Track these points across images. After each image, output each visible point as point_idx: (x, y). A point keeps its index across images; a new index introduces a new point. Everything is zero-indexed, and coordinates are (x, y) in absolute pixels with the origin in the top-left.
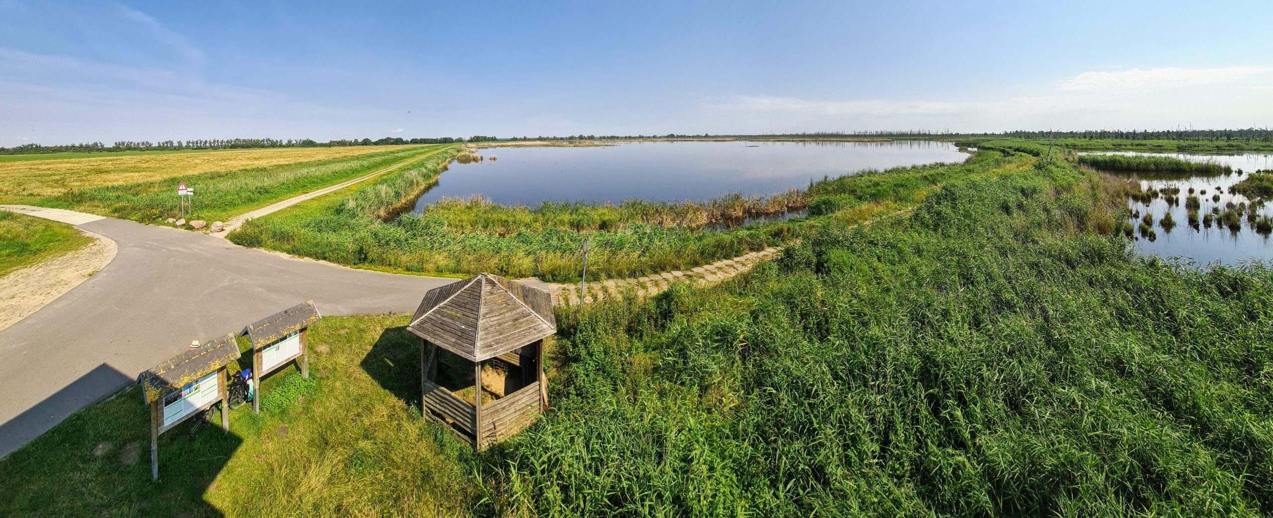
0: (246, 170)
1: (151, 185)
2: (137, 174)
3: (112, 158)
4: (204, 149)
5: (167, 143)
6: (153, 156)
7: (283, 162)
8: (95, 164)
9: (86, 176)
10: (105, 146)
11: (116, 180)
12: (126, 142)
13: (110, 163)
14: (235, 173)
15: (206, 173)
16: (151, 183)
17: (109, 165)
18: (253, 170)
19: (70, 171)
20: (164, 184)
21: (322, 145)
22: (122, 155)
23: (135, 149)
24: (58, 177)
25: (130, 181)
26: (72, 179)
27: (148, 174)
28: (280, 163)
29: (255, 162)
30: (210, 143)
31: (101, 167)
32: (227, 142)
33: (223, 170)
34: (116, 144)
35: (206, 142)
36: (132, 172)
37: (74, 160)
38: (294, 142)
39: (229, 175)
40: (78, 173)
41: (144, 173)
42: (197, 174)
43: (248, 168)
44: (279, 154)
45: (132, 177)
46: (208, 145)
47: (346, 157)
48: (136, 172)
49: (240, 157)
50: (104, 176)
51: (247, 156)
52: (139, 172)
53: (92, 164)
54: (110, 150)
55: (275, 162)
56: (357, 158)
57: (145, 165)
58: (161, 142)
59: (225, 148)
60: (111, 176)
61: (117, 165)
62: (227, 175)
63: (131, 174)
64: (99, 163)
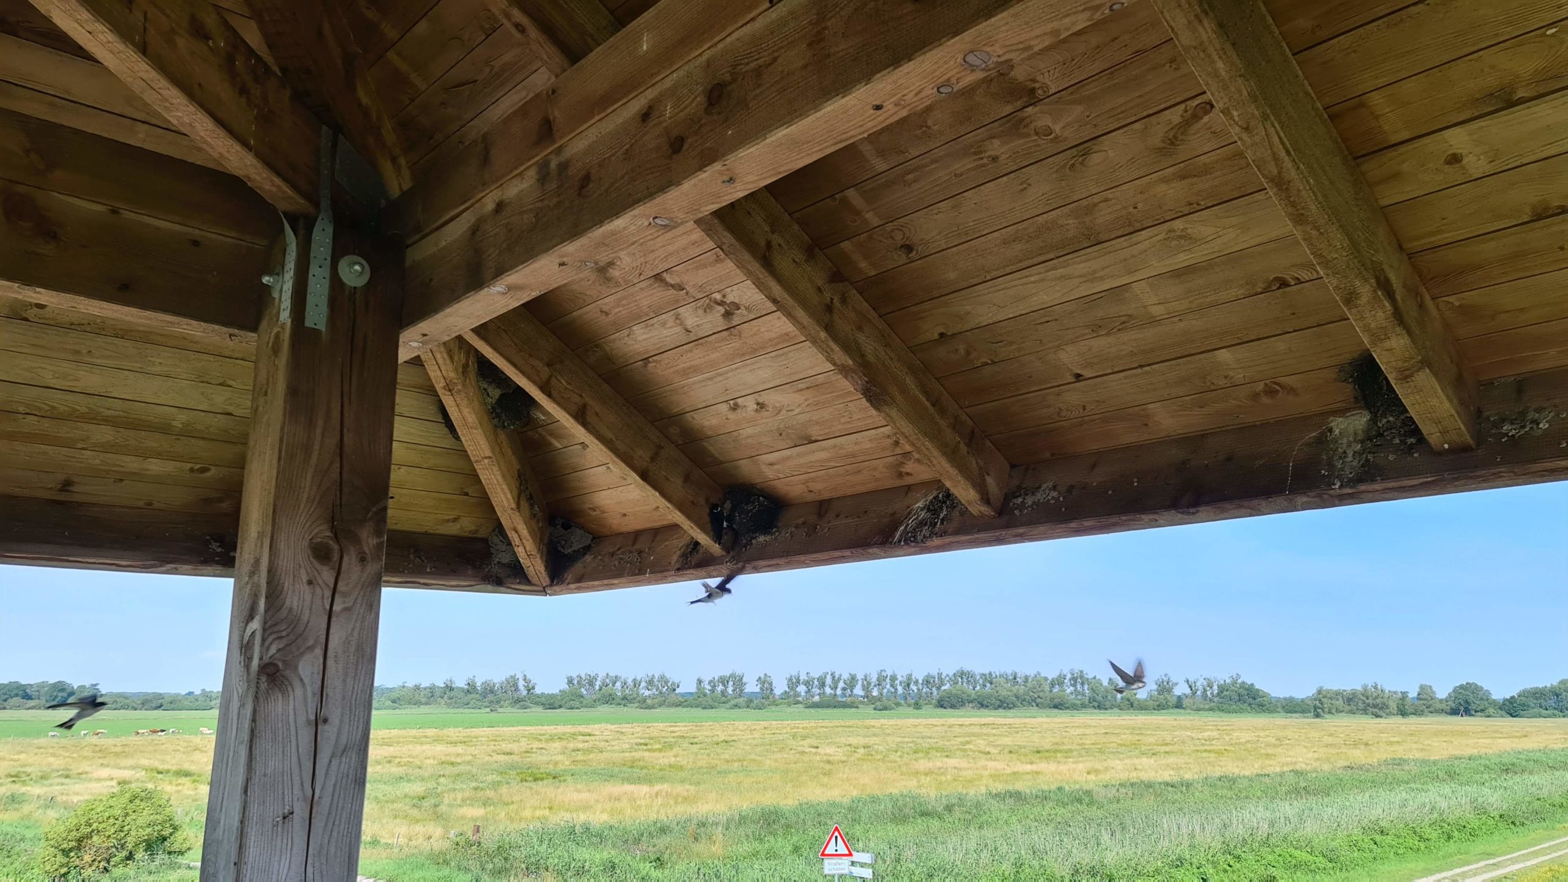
0: (1017, 796)
1: (700, 829)
2: (644, 789)
3: (561, 729)
4: (844, 705)
5: (724, 681)
6: (681, 728)
7: (1152, 770)
8: (514, 747)
9: (496, 785)
10: (538, 691)
11: (586, 807)
12: (602, 675)
13: (557, 745)
14: (978, 805)
15: (875, 800)
16: (702, 824)
17: (553, 755)
18: (1044, 797)
19: (449, 770)
20: (741, 831)
21: (1292, 707)
22: (587, 722)
23: (626, 700)
24: (418, 788)
25: (628, 812)
26: (459, 796)
27: (679, 789)
28: (1145, 776)
29: (1042, 766)
30: (866, 688)
31: (534, 758)
32: (927, 682)
33: (930, 791)
34: (570, 681)
35: (853, 680)
36: (629, 780)
37: (452, 733)
38: (1181, 690)
39: (957, 813)
40: (473, 777)
41: (666, 787)
42: (846, 801)
43: (1020, 786)
44: (1127, 738)
45: (632, 799)
46: (858, 691)
47: (1399, 763)
48: (639, 780)
49: (981, 743)
50: (546, 789)
51: (1007, 741)
52: (648, 780)
53: (506, 746)
54: (551, 703)
55: (1119, 769)
56: (1450, 773)
57: (665, 759)
58: (706, 679)
59: (917, 706)
60: (570, 793)
61: (580, 756)
62: (949, 808)
63: (628, 788)
64: (524, 744)
